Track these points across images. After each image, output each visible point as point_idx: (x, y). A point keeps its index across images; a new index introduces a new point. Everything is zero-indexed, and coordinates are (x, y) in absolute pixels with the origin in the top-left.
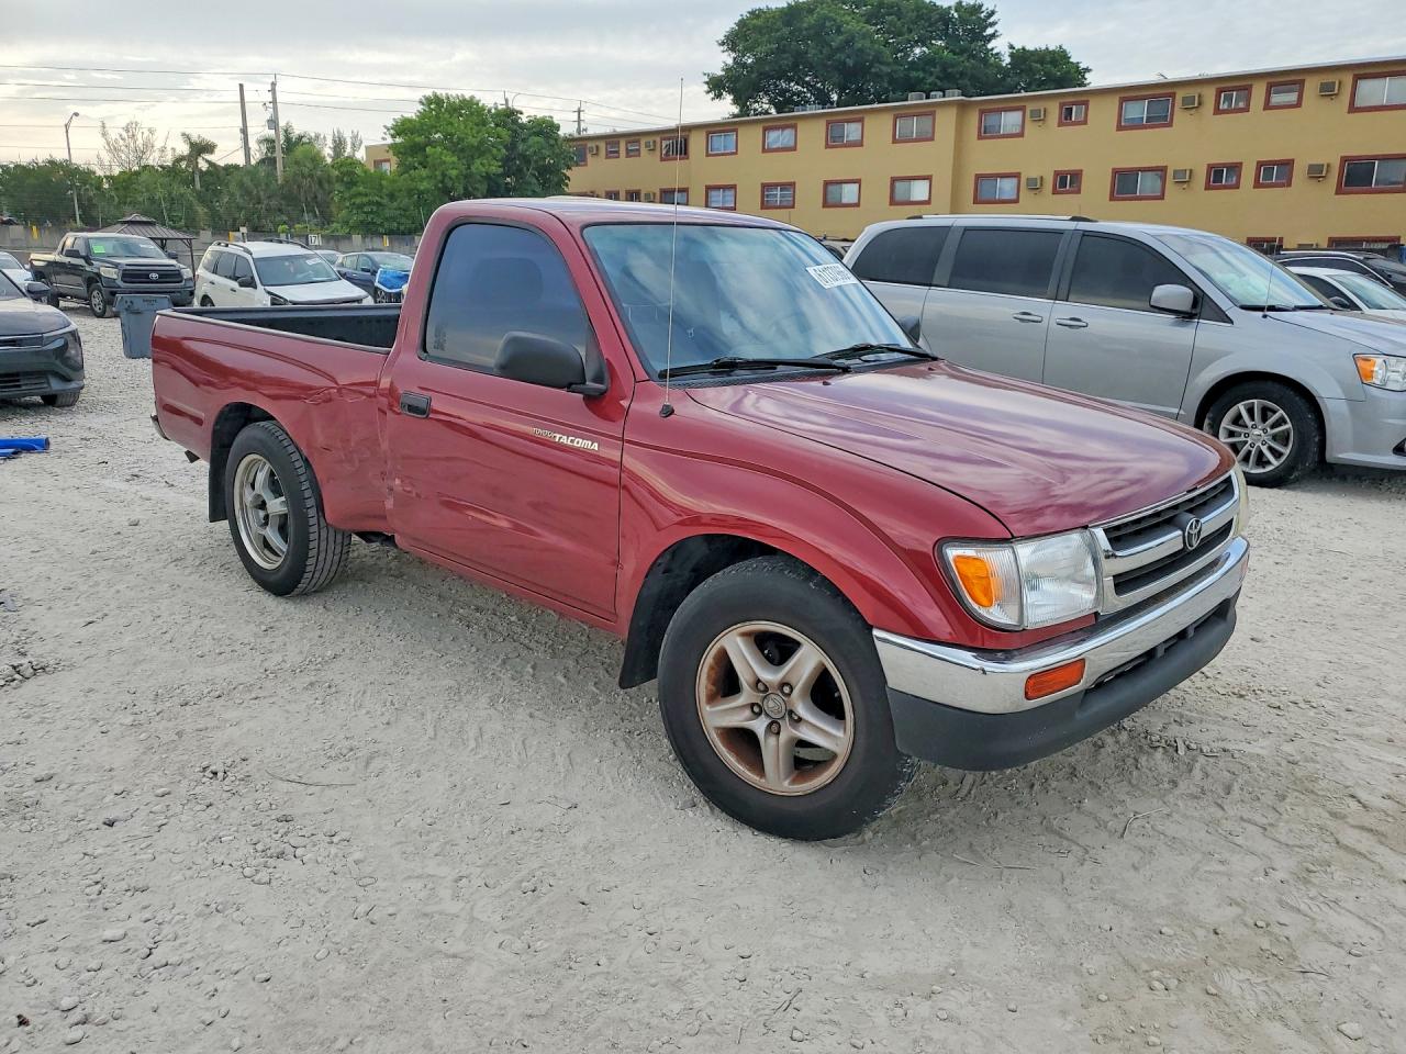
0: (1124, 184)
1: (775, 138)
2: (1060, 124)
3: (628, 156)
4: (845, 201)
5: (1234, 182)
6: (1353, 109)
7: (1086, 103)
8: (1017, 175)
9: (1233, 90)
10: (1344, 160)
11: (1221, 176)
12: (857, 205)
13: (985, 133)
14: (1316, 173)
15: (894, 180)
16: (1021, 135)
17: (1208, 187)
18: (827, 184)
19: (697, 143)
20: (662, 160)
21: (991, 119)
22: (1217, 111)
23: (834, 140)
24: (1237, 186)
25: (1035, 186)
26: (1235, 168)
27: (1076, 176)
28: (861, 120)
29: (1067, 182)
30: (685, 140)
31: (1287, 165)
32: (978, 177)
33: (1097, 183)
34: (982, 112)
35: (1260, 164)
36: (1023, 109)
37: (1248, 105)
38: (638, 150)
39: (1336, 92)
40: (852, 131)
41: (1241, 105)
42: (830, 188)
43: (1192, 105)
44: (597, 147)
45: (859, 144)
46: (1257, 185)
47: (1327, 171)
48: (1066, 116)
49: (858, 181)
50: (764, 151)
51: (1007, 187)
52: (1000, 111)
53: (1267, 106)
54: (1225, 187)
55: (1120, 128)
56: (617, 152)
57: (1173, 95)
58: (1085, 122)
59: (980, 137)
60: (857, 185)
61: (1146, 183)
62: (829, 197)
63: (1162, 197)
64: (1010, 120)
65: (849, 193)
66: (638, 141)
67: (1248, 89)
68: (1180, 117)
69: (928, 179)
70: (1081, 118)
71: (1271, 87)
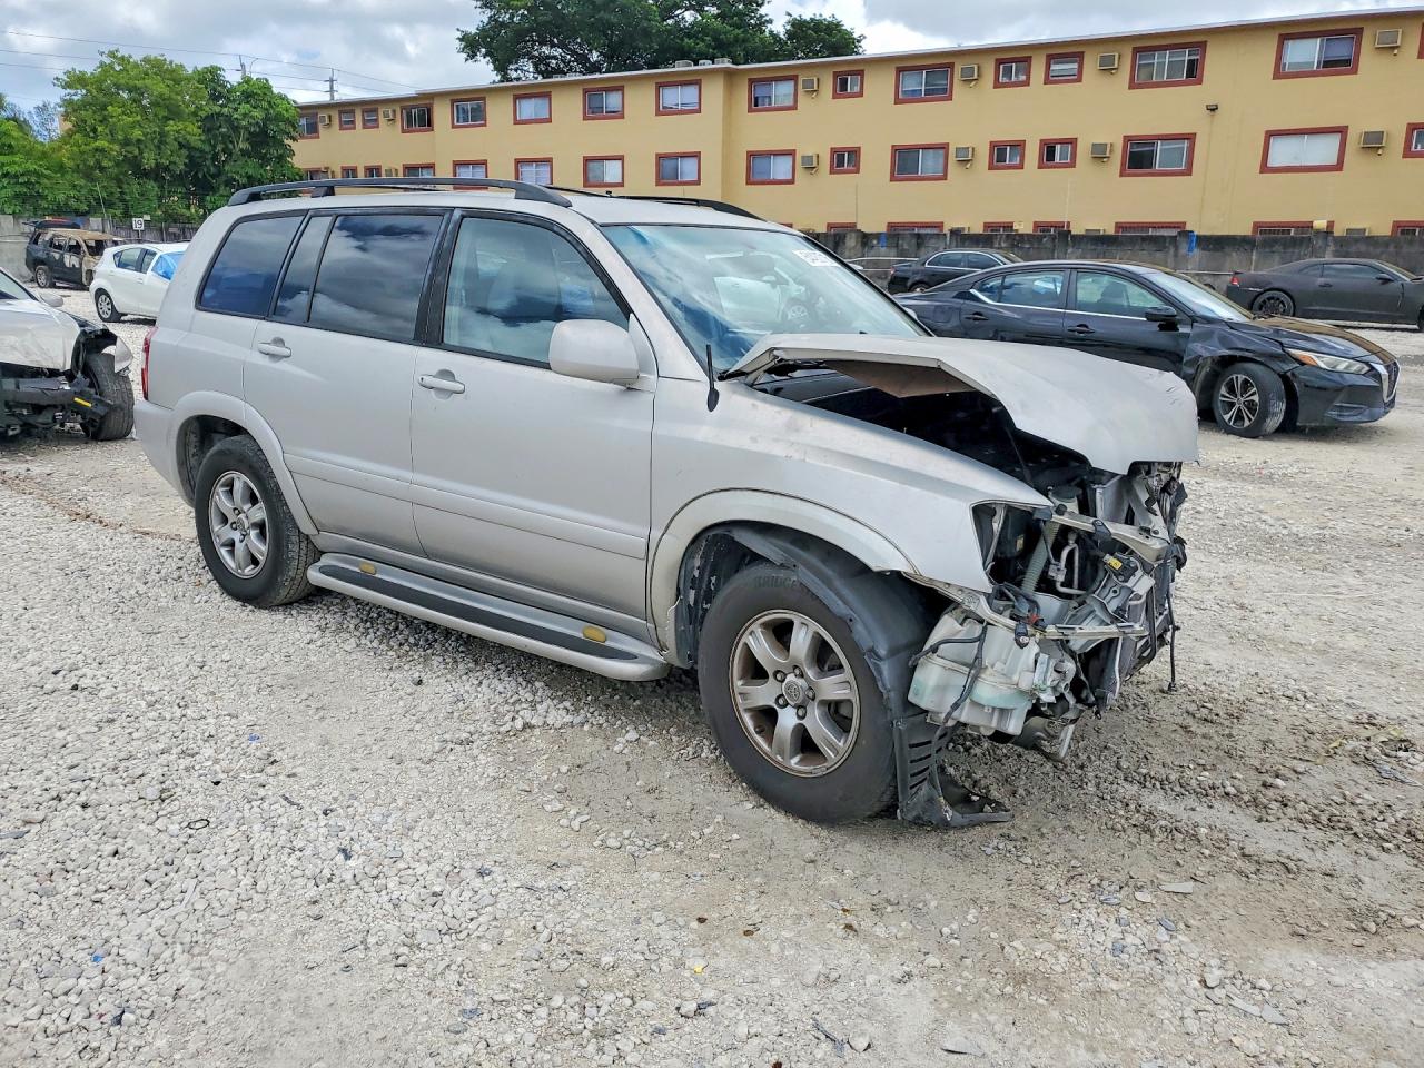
0: (905, 162)
1: (528, 108)
2: (835, 96)
3: (365, 127)
4: (608, 179)
5: (1018, 162)
6: (1132, 86)
7: (861, 73)
8: (791, 153)
9: (1012, 62)
10: (1127, 139)
11: (1003, 154)
12: (621, 185)
13: (755, 104)
14: (1100, 154)
15: (660, 157)
16: (794, 108)
17: (991, 167)
18: (587, 160)
19: (442, 114)
20: (403, 132)
21: (760, 91)
22: (997, 85)
23: (594, 111)
24: (1021, 166)
25: (811, 165)
26: (1019, 146)
27: (854, 153)
28: (620, 89)
29: (845, 159)
30: (429, 111)
31: (1070, 144)
32: (751, 155)
33: (876, 161)
34: (751, 82)
35: (1043, 144)
36: (794, 78)
37: (1028, 78)
38: (376, 120)
39: (1116, 66)
40: (613, 100)
41: (1023, 78)
42: (591, 165)
43: (970, 79)
44: (330, 117)
45: (618, 115)
46: (1041, 165)
47: (1111, 151)
48: (841, 88)
49: (621, 158)
50: (516, 122)
51: (780, 168)
52: (770, 80)
53: (1047, 81)
54: (1010, 167)
55: (898, 101)
56: (353, 122)
57: (951, 66)
58: (860, 94)
59: (751, 110)
60: (619, 163)
61: (928, 163)
62: (590, 175)
63: (944, 178)
64: (782, 92)
65: (612, 172)
66: (375, 111)
67: (1028, 60)
68: (958, 88)
69: (697, 155)
70: (857, 89)
71: (1051, 59)
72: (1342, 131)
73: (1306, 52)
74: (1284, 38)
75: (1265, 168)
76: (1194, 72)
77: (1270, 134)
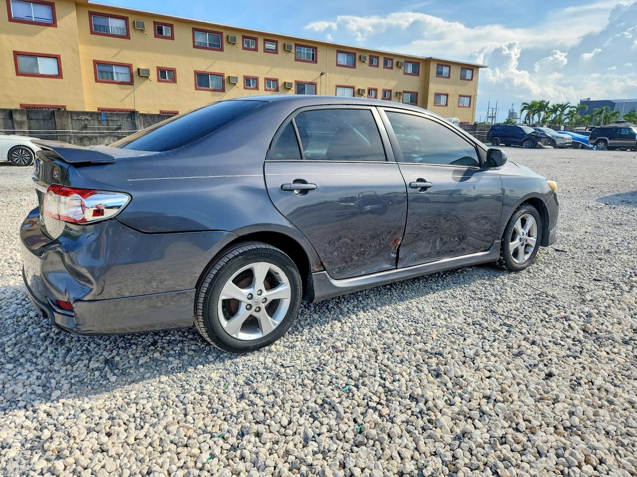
0: (202, 80)
2: (155, 36)
5: (256, 86)
6: (296, 60)
7: (171, 26)
8: (129, 66)
9: (249, 38)
10: (296, 82)
11: (250, 82)
13: (96, 30)
14: (289, 87)
15: (15, 54)
16: (127, 37)
17: (245, 88)
22: (243, 48)
24: (257, 89)
25: (146, 76)
26: (255, 79)
27: (172, 71)
29: (167, 75)
31: (275, 81)
32: (96, 63)
33: (186, 78)
34: (91, 13)
35: (265, 79)
36: (126, 19)
37: (257, 48)
41: (253, 47)
46: (266, 89)
48: (159, 32)
51: (121, 73)
52: (106, 16)
53: (264, 51)
55: (195, 46)
57: (221, 33)
58: (171, 38)
59: (92, 32)
63: (224, 91)
64: (115, 25)
67: (256, 39)
68: (226, 46)
69: (57, 57)
70: (169, 35)
71: (265, 40)
72: (353, 88)
73: (343, 59)
74: (338, 52)
76: (314, 59)
77: (337, 86)
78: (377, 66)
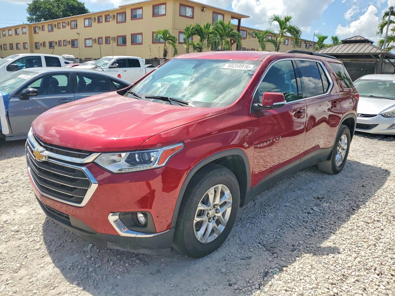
0: (50, 45)
2: (42, 31)
5: (61, 45)
6: (71, 29)
7: (44, 26)
8: (39, 42)
10: (71, 40)
11: (60, 43)
12: (20, 49)
15: (23, 43)
16: (39, 33)
17: (59, 46)
19: (1, 34)
22: (58, 28)
25: (41, 45)
26: (61, 41)
27: (45, 42)
28: (18, 29)
29: (44, 44)
31: (66, 40)
32: (35, 43)
33: (47, 44)
34: (34, 27)
35: (64, 41)
37: (61, 27)
40: (18, 31)
42: (17, 45)
45: (18, 34)
46: (64, 46)
47: (70, 43)
49: (19, 43)
50: (9, 36)
51: (38, 45)
55: (49, 32)
58: (44, 30)
59: (34, 34)
61: (53, 45)
63: (54, 48)
64: (37, 29)
67: (60, 23)
68: (54, 29)
69: (27, 43)
72: (92, 39)
74: (85, 19)
75: (85, 47)
77: (85, 39)
78: (102, 22)
